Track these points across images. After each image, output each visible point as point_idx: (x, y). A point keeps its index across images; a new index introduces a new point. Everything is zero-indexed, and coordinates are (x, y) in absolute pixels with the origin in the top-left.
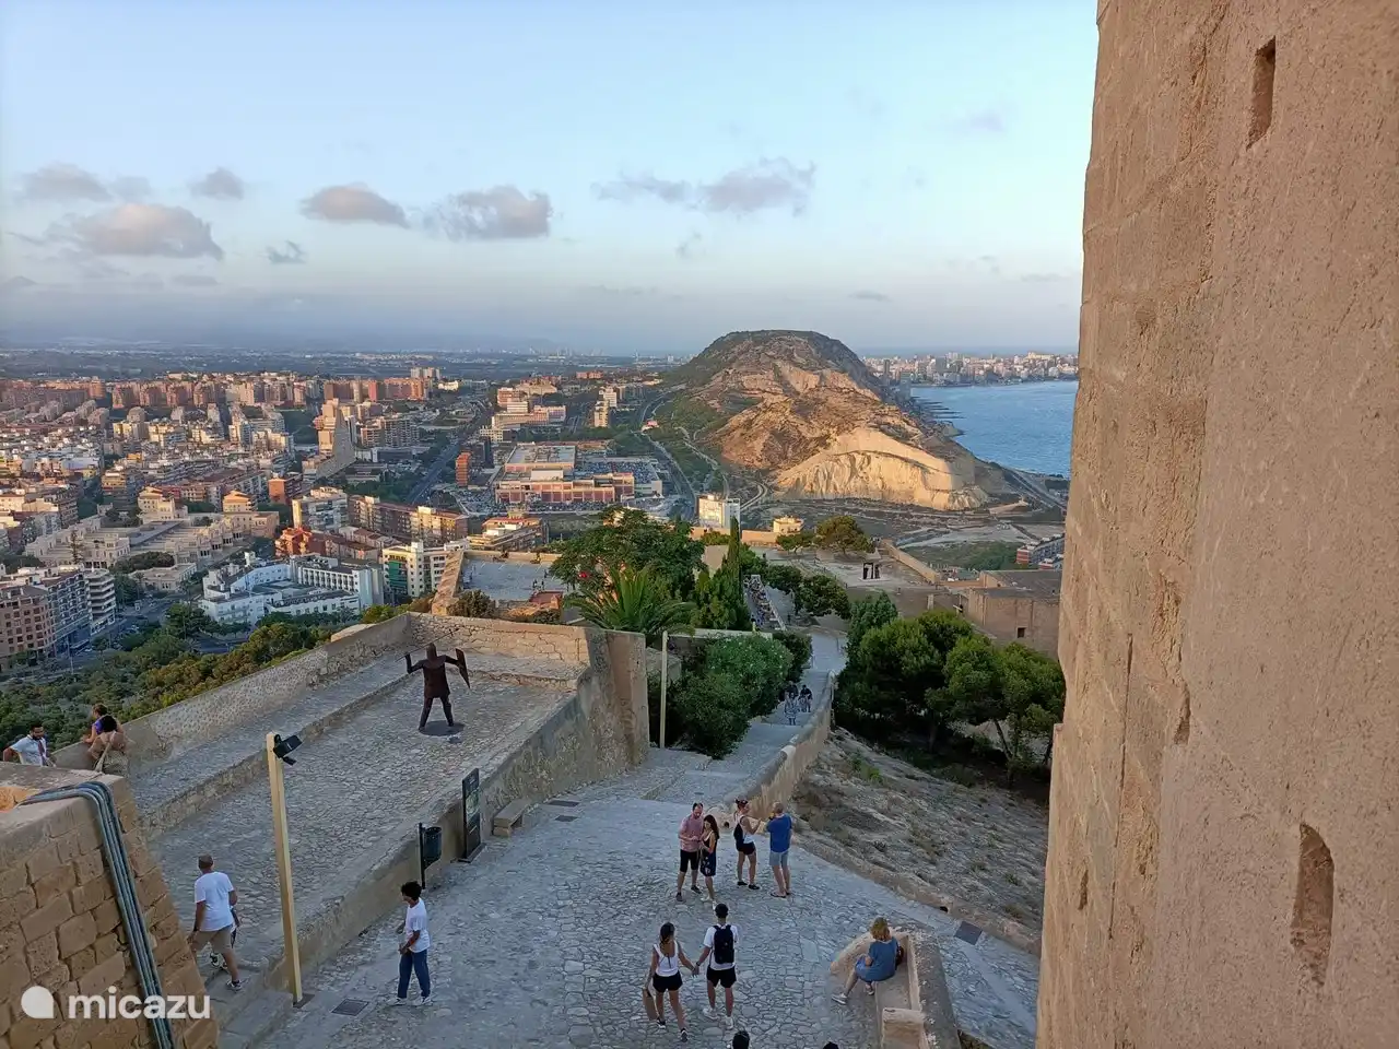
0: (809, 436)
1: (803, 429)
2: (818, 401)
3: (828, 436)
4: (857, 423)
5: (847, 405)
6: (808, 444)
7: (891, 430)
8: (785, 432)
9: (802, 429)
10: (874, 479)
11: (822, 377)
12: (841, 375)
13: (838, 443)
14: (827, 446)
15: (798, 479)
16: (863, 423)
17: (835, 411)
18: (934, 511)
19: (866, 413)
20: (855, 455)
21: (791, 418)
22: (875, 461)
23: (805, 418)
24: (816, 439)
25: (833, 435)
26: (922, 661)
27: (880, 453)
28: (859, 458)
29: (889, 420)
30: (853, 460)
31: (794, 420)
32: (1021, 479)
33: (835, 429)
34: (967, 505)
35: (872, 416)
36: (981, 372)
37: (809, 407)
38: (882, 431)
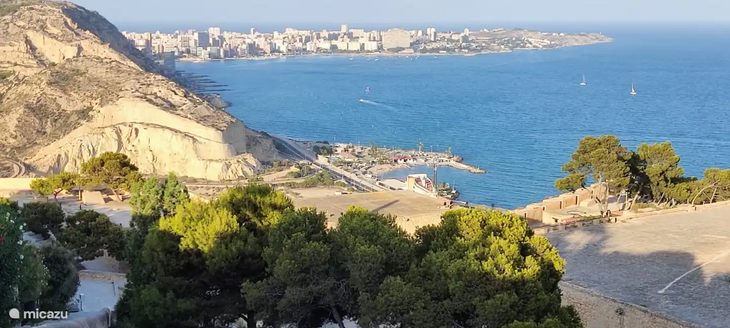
0: (69, 109)
1: (63, 103)
2: (77, 72)
3: (91, 109)
4: (121, 94)
5: (109, 75)
6: (68, 117)
7: (159, 101)
8: (41, 105)
9: (59, 101)
10: (144, 151)
11: (80, 49)
12: (101, 46)
13: (103, 114)
14: (89, 119)
15: (59, 156)
16: (129, 93)
17: (98, 82)
18: (209, 182)
19: (130, 84)
20: (121, 127)
21: (49, 90)
22: (143, 133)
23: (65, 91)
24: (77, 112)
25: (96, 107)
26: (233, 248)
27: (148, 125)
28: (125, 130)
29: (155, 90)
30: (119, 133)
31: (52, 92)
32: (290, 147)
33: (98, 101)
34: (241, 174)
35: (138, 86)
36: (244, 46)
37: (66, 78)
38: (150, 101)
